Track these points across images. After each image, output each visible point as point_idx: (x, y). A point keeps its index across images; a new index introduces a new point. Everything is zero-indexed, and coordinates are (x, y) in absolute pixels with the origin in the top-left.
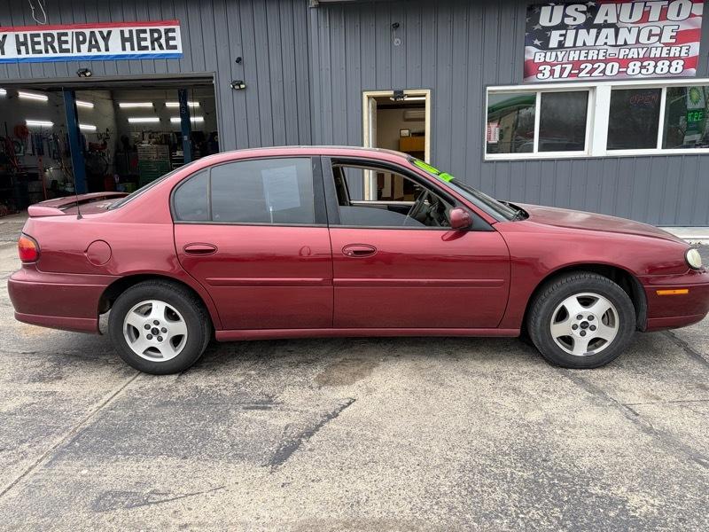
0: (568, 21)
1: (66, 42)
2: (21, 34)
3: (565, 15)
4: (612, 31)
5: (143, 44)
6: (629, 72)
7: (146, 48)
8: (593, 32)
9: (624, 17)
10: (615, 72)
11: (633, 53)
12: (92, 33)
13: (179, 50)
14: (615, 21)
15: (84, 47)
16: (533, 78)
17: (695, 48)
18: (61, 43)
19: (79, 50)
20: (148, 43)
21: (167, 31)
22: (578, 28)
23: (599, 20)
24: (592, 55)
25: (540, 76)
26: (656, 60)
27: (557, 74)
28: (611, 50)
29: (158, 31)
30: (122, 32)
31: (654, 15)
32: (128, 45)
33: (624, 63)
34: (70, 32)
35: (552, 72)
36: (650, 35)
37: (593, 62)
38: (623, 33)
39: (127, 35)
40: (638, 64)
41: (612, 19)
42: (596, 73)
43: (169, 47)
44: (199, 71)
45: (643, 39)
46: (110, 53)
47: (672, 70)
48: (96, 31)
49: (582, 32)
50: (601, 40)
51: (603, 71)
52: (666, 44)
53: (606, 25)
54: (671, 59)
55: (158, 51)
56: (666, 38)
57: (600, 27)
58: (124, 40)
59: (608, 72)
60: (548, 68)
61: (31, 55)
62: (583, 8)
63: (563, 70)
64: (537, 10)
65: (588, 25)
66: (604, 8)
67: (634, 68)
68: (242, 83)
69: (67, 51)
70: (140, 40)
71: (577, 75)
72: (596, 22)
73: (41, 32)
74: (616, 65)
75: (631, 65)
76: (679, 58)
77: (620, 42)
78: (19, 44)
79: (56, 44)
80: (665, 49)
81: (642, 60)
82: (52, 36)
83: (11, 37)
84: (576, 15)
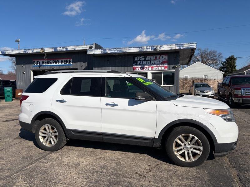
1: (51, 62)
2: (43, 61)
3: (140, 58)
4: (150, 61)
5: (65, 62)
6: (154, 69)
9: (152, 58)
12: (56, 61)
13: (71, 64)
15: (54, 63)
16: (135, 70)
22: (143, 61)
23: (147, 59)
27: (139, 70)
28: (150, 65)
29: (68, 60)
30: (61, 60)
31: (158, 58)
33: (152, 68)
34: (52, 60)
35: (138, 69)
36: (157, 62)
37: (146, 67)
38: (152, 62)
40: (155, 68)
41: (149, 59)
42: (147, 69)
43: (69, 63)
44: (75, 68)
46: (59, 64)
47: (162, 69)
50: (147, 63)
51: (148, 69)
54: (162, 67)
55: (67, 64)
57: (147, 61)
58: (61, 62)
59: (149, 69)
61: (44, 65)
62: (144, 57)
64: (135, 57)
65: (145, 60)
66: (148, 57)
69: (51, 64)
71: (143, 70)
74: (151, 68)
75: (154, 68)
77: (151, 63)
78: (42, 63)
79: (49, 63)
80: (160, 65)
81: (156, 67)
82: (48, 61)
83: (41, 61)
84: (142, 58)
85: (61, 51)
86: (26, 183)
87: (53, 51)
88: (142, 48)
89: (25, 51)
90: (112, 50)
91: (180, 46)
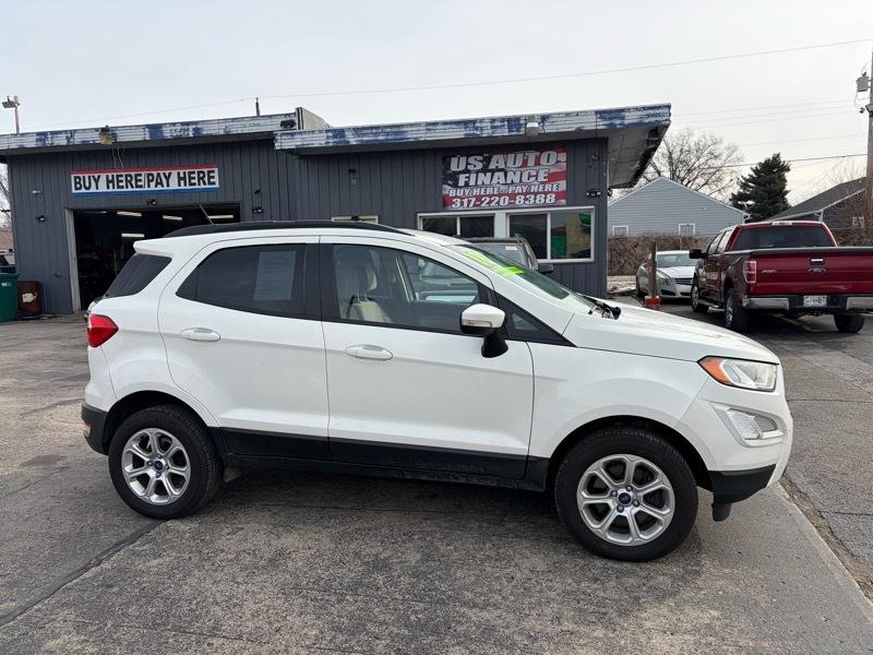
0: (470, 167)
1: (140, 180)
2: (110, 175)
3: (468, 164)
4: (502, 174)
5: (193, 181)
6: (516, 203)
7: (194, 184)
8: (489, 174)
9: (510, 164)
10: (507, 202)
11: (518, 189)
12: (159, 174)
13: (217, 185)
14: (503, 167)
15: (153, 184)
16: (451, 208)
17: (563, 185)
18: (137, 181)
19: (149, 186)
20: (196, 181)
21: (209, 172)
22: (477, 172)
23: (492, 166)
24: (489, 191)
25: (454, 206)
26: (536, 194)
27: (465, 205)
28: (502, 188)
29: (203, 172)
30: (179, 174)
31: (531, 162)
32: (182, 182)
33: (513, 196)
34: (143, 173)
35: (462, 203)
36: (530, 176)
37: (490, 196)
38: (510, 175)
39: (182, 175)
40: (523, 197)
41: (502, 166)
42: (493, 204)
43: (210, 183)
44: (230, 199)
45: (525, 179)
46: (170, 188)
47: (548, 201)
48: (161, 172)
49: (481, 175)
50: (495, 181)
51: (498, 203)
52: (542, 183)
53: (498, 170)
54: (546, 193)
55: (202, 186)
56: (541, 179)
57: (493, 172)
58: (180, 179)
59: (501, 203)
60: (459, 200)
61: (116, 190)
62: (481, 158)
63: (469, 202)
64: (448, 160)
65: (485, 170)
66: (495, 158)
67: (520, 200)
68: (259, 208)
69: (141, 186)
70: (191, 178)
71: (479, 205)
72: (490, 167)
73: (124, 174)
74: (507, 198)
75: (518, 197)
76: (552, 192)
77: (509, 181)
78: (108, 182)
79: (133, 182)
80: (541, 187)
81: (525, 194)
82: (131, 176)
83: (103, 177)
84: (476, 163)
85: (177, 138)
86: (87, 641)
87: (148, 138)
88: (478, 125)
89: (44, 140)
90: (365, 131)
91: (610, 119)
